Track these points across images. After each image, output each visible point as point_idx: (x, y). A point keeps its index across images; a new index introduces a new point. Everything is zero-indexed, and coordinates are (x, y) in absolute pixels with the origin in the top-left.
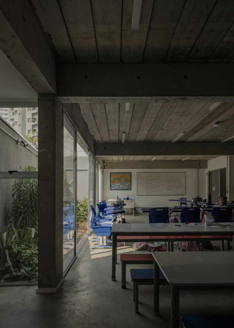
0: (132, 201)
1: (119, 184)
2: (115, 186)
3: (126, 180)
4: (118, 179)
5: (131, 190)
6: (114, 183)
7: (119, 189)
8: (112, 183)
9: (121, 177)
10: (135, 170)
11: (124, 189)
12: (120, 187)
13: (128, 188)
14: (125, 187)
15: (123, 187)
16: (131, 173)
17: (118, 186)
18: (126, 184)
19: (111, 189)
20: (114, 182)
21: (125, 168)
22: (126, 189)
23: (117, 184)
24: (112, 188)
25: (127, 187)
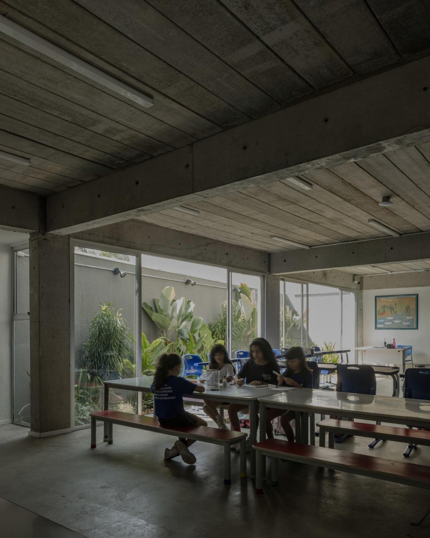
0: (399, 351)
1: (392, 318)
2: (384, 322)
3: (408, 309)
4: (391, 308)
5: (417, 328)
6: (382, 316)
7: (391, 327)
8: (378, 317)
9: (396, 304)
10: (425, 288)
11: (404, 327)
12: (393, 323)
13: (411, 326)
14: (404, 324)
15: (401, 323)
16: (417, 295)
17: (390, 321)
18: (408, 318)
19: (376, 328)
20: (382, 314)
21: (403, 287)
22: (406, 327)
23: (389, 318)
24: (378, 326)
25: (408, 323)
